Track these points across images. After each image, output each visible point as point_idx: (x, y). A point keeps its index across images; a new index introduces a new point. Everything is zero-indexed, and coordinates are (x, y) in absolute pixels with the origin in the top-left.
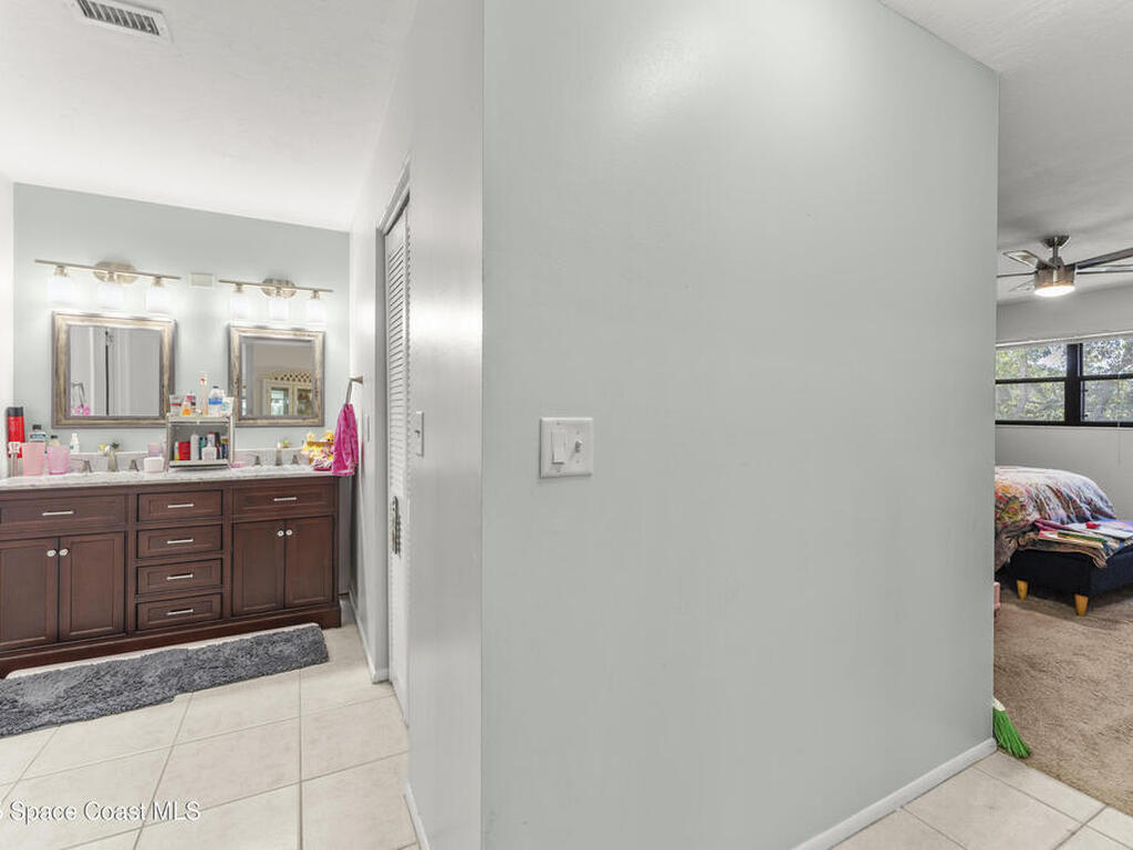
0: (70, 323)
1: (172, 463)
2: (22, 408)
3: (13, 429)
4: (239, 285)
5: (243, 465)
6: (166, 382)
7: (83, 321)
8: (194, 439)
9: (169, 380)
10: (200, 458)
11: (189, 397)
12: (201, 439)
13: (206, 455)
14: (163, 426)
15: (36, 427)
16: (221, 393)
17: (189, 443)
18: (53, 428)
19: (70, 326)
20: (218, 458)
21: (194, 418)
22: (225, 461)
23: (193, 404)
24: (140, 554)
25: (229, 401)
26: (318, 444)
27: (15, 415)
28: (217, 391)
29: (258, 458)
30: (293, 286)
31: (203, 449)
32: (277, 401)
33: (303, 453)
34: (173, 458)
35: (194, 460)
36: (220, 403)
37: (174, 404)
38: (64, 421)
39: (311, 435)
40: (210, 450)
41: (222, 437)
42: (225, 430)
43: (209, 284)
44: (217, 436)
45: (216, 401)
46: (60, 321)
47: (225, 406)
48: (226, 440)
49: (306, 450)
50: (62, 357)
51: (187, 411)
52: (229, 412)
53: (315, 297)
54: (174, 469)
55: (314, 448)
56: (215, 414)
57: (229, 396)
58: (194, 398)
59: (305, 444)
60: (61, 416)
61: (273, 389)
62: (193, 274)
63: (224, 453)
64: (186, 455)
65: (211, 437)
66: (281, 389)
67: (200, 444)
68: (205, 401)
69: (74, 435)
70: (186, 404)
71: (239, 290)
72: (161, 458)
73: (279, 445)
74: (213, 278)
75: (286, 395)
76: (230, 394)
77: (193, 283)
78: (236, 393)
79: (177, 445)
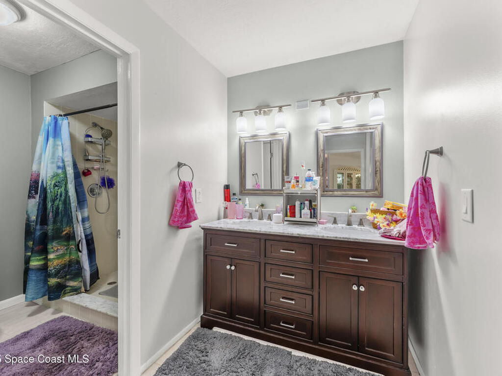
0: (246, 141)
1: (286, 219)
2: (229, 185)
3: (226, 195)
4: (323, 101)
5: (326, 223)
6: (285, 169)
7: (250, 139)
8: (297, 204)
9: (286, 167)
10: (301, 217)
11: (295, 177)
12: (301, 204)
13: (304, 215)
14: (281, 195)
15: (234, 194)
16: (313, 174)
17: (295, 206)
18: (240, 195)
19: (246, 143)
20: (311, 217)
21: (298, 191)
22: (314, 220)
23: (298, 181)
24: (266, 279)
25: (317, 179)
26: (382, 213)
27: (227, 188)
28: (310, 172)
29: (335, 219)
30: (358, 93)
31: (303, 211)
32: (339, 177)
33: (368, 217)
34: (286, 216)
35: (297, 218)
36: (312, 180)
37: (287, 182)
38: (244, 192)
39: (373, 204)
40: (306, 211)
41: (313, 203)
42: (315, 199)
43: (306, 106)
44: (310, 202)
45: (309, 179)
46: (242, 141)
47: (315, 182)
48: (316, 205)
49: (370, 216)
50: (243, 159)
51: (293, 186)
52: (317, 186)
53: (376, 96)
54: (287, 222)
55: (378, 215)
56: (309, 188)
57: (317, 176)
58: (298, 177)
59: (369, 211)
60: (243, 189)
61: (338, 173)
62: (297, 102)
63: (314, 213)
64: (293, 214)
65: (307, 203)
66: (340, 173)
67: (301, 207)
68: (304, 179)
69: (247, 199)
70: (293, 181)
71: (323, 104)
72: (281, 215)
73: (350, 211)
74: (308, 101)
75: (343, 176)
76: (318, 175)
77: (299, 107)
78: (321, 174)
79: (288, 207)
